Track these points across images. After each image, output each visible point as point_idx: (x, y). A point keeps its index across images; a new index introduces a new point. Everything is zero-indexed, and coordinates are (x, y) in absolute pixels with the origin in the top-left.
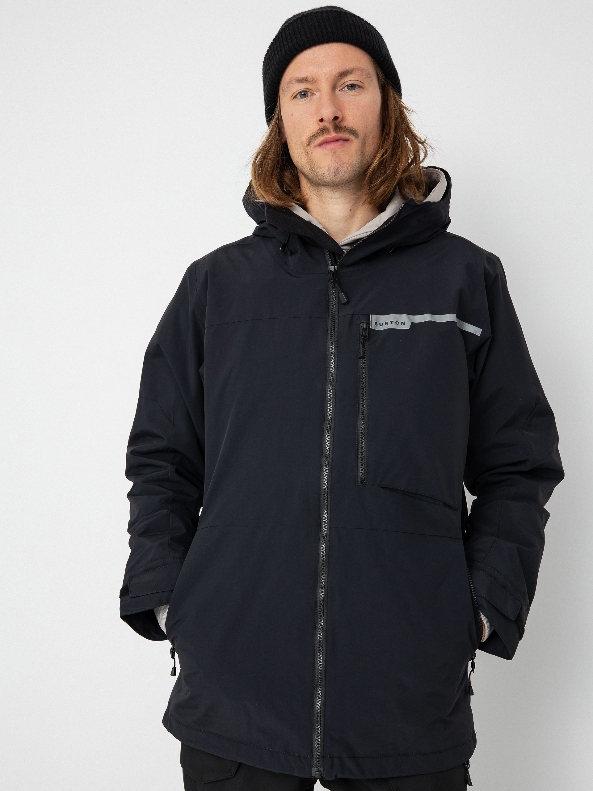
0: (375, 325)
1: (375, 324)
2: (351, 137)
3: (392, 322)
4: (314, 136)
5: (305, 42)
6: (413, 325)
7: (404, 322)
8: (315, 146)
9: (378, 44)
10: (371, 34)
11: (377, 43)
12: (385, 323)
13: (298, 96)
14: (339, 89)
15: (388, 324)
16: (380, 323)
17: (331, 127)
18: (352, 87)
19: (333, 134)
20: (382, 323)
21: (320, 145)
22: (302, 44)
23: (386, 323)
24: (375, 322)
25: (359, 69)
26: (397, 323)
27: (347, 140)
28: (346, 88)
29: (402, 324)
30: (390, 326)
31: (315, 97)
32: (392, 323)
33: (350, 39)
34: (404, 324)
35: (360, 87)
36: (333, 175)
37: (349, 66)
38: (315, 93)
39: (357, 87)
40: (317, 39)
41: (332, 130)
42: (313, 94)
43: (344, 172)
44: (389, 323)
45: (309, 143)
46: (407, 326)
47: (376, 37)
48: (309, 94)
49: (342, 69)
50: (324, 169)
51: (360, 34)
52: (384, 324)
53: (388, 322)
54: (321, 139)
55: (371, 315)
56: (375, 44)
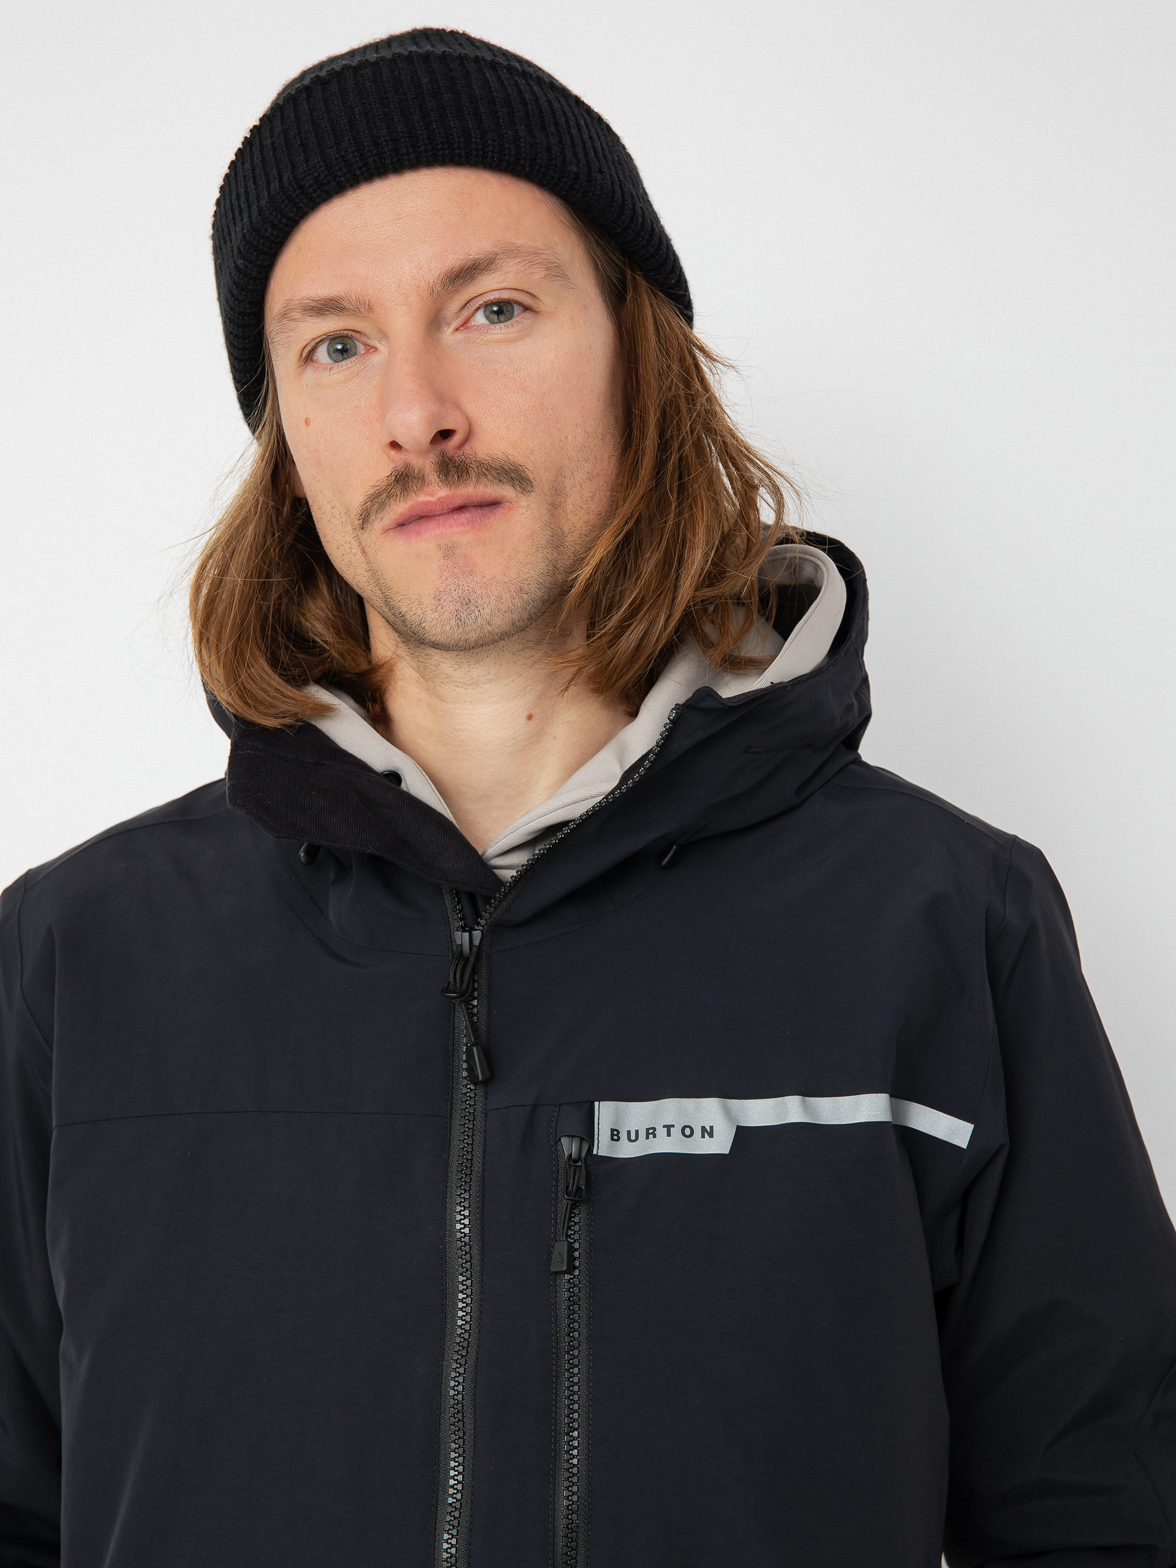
0: (612, 1139)
1: (612, 1135)
2: (505, 491)
3: (669, 1128)
4: (377, 501)
5: (322, 176)
6: (743, 1135)
7: (711, 1127)
8: (386, 531)
12: (647, 1130)
13: (322, 354)
14: (453, 327)
15: (655, 1136)
16: (629, 1132)
17: (426, 464)
18: (501, 310)
19: (436, 493)
20: (637, 1132)
21: (402, 525)
22: (310, 186)
23: (651, 1132)
24: (612, 1130)
25: (512, 251)
26: (687, 1131)
27: (492, 504)
28: (480, 318)
29: (703, 1137)
30: (664, 1145)
31: (376, 359)
32: (669, 1135)
33: (475, 153)
34: (711, 1135)
35: (527, 308)
36: (453, 622)
37: (476, 247)
38: (376, 343)
39: (517, 309)
40: (361, 164)
41: (432, 477)
42: (372, 347)
43: (487, 611)
44: (661, 1132)
45: (365, 518)
46: (720, 1144)
48: (361, 349)
49: (454, 260)
50: (420, 603)
51: (510, 132)
52: (642, 1134)
53: (654, 1129)
54: (400, 508)
55: (596, 1104)
56: (569, 156)
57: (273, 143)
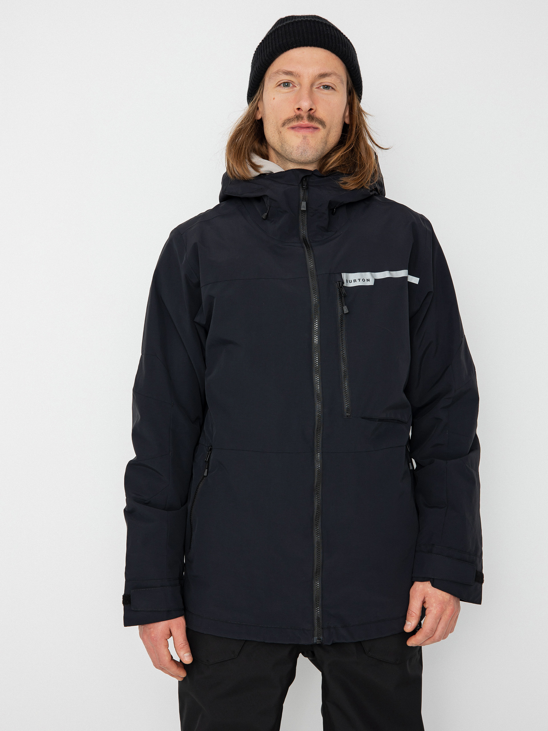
1: (346, 281)
2: (320, 126)
3: (359, 280)
4: (289, 120)
5: (293, 43)
7: (369, 279)
8: (288, 128)
9: (352, 56)
10: (348, 46)
11: (350, 55)
13: (282, 85)
14: (316, 87)
16: (349, 281)
17: (305, 115)
18: (327, 87)
19: (306, 122)
21: (293, 128)
22: (290, 44)
26: (364, 280)
27: (317, 128)
28: (322, 88)
29: (367, 281)
30: (358, 283)
31: (295, 88)
33: (329, 47)
35: (333, 88)
36: (300, 154)
38: (296, 85)
39: (330, 88)
40: (303, 42)
41: (305, 118)
42: (294, 86)
43: (309, 154)
45: (284, 124)
46: (371, 283)
47: (351, 50)
48: (291, 85)
50: (293, 148)
51: (338, 45)
52: (353, 281)
53: (356, 280)
54: (295, 124)
55: (342, 274)
56: (349, 55)
57: (281, 33)
